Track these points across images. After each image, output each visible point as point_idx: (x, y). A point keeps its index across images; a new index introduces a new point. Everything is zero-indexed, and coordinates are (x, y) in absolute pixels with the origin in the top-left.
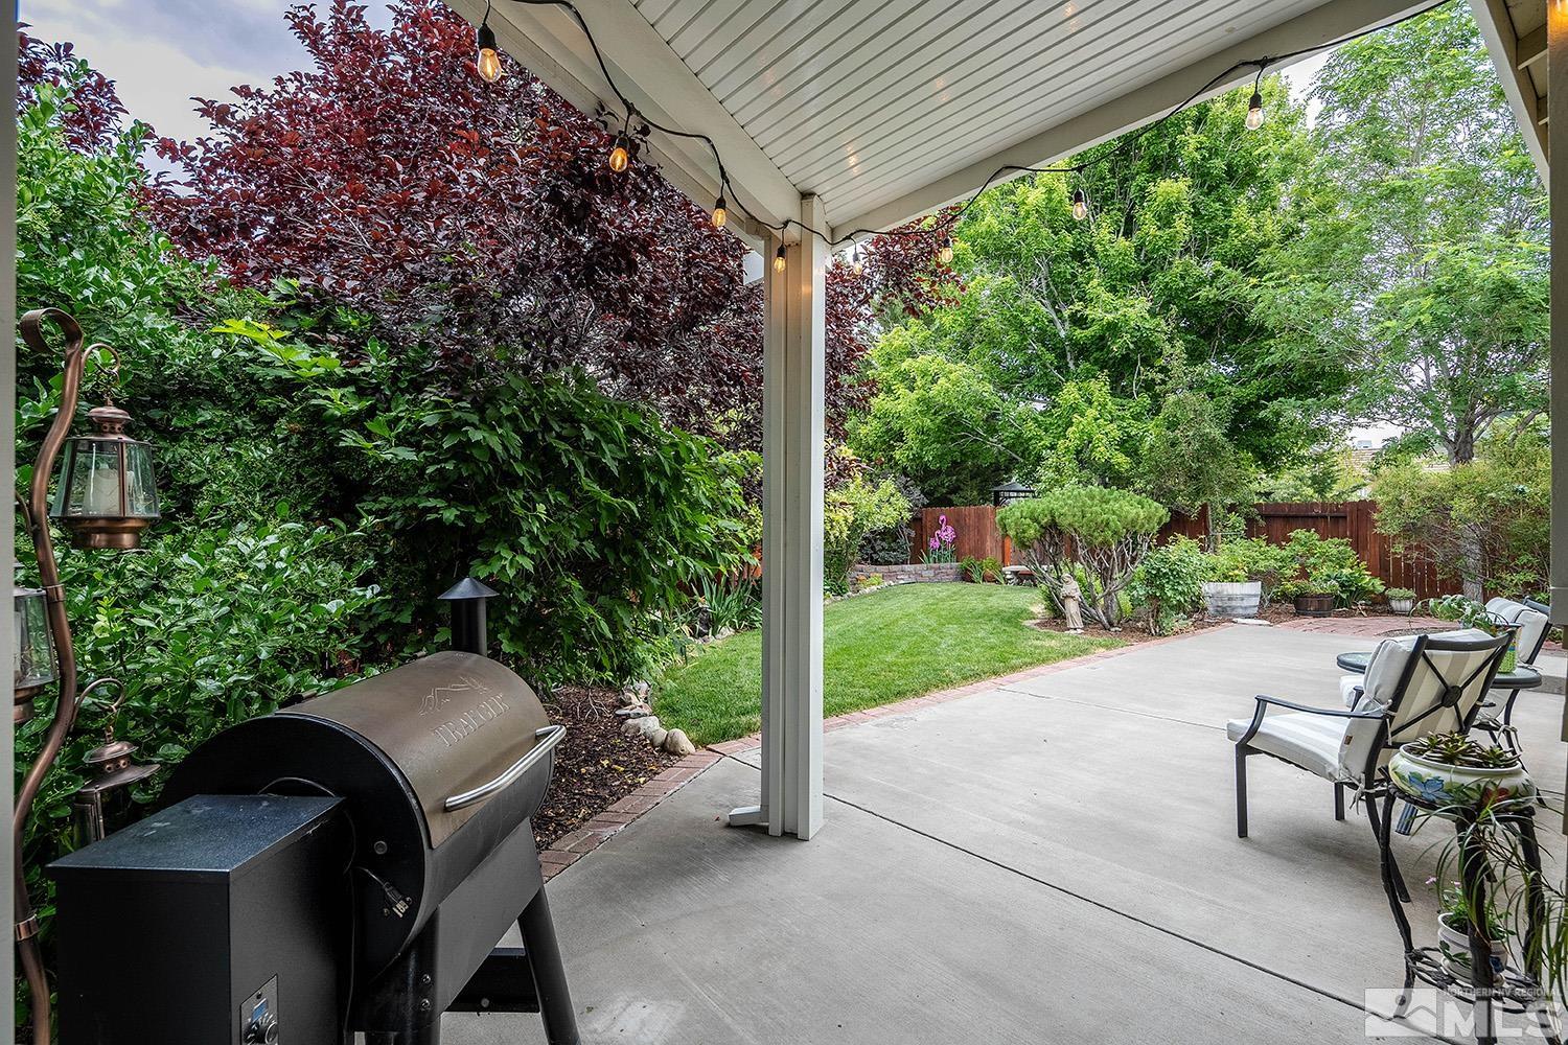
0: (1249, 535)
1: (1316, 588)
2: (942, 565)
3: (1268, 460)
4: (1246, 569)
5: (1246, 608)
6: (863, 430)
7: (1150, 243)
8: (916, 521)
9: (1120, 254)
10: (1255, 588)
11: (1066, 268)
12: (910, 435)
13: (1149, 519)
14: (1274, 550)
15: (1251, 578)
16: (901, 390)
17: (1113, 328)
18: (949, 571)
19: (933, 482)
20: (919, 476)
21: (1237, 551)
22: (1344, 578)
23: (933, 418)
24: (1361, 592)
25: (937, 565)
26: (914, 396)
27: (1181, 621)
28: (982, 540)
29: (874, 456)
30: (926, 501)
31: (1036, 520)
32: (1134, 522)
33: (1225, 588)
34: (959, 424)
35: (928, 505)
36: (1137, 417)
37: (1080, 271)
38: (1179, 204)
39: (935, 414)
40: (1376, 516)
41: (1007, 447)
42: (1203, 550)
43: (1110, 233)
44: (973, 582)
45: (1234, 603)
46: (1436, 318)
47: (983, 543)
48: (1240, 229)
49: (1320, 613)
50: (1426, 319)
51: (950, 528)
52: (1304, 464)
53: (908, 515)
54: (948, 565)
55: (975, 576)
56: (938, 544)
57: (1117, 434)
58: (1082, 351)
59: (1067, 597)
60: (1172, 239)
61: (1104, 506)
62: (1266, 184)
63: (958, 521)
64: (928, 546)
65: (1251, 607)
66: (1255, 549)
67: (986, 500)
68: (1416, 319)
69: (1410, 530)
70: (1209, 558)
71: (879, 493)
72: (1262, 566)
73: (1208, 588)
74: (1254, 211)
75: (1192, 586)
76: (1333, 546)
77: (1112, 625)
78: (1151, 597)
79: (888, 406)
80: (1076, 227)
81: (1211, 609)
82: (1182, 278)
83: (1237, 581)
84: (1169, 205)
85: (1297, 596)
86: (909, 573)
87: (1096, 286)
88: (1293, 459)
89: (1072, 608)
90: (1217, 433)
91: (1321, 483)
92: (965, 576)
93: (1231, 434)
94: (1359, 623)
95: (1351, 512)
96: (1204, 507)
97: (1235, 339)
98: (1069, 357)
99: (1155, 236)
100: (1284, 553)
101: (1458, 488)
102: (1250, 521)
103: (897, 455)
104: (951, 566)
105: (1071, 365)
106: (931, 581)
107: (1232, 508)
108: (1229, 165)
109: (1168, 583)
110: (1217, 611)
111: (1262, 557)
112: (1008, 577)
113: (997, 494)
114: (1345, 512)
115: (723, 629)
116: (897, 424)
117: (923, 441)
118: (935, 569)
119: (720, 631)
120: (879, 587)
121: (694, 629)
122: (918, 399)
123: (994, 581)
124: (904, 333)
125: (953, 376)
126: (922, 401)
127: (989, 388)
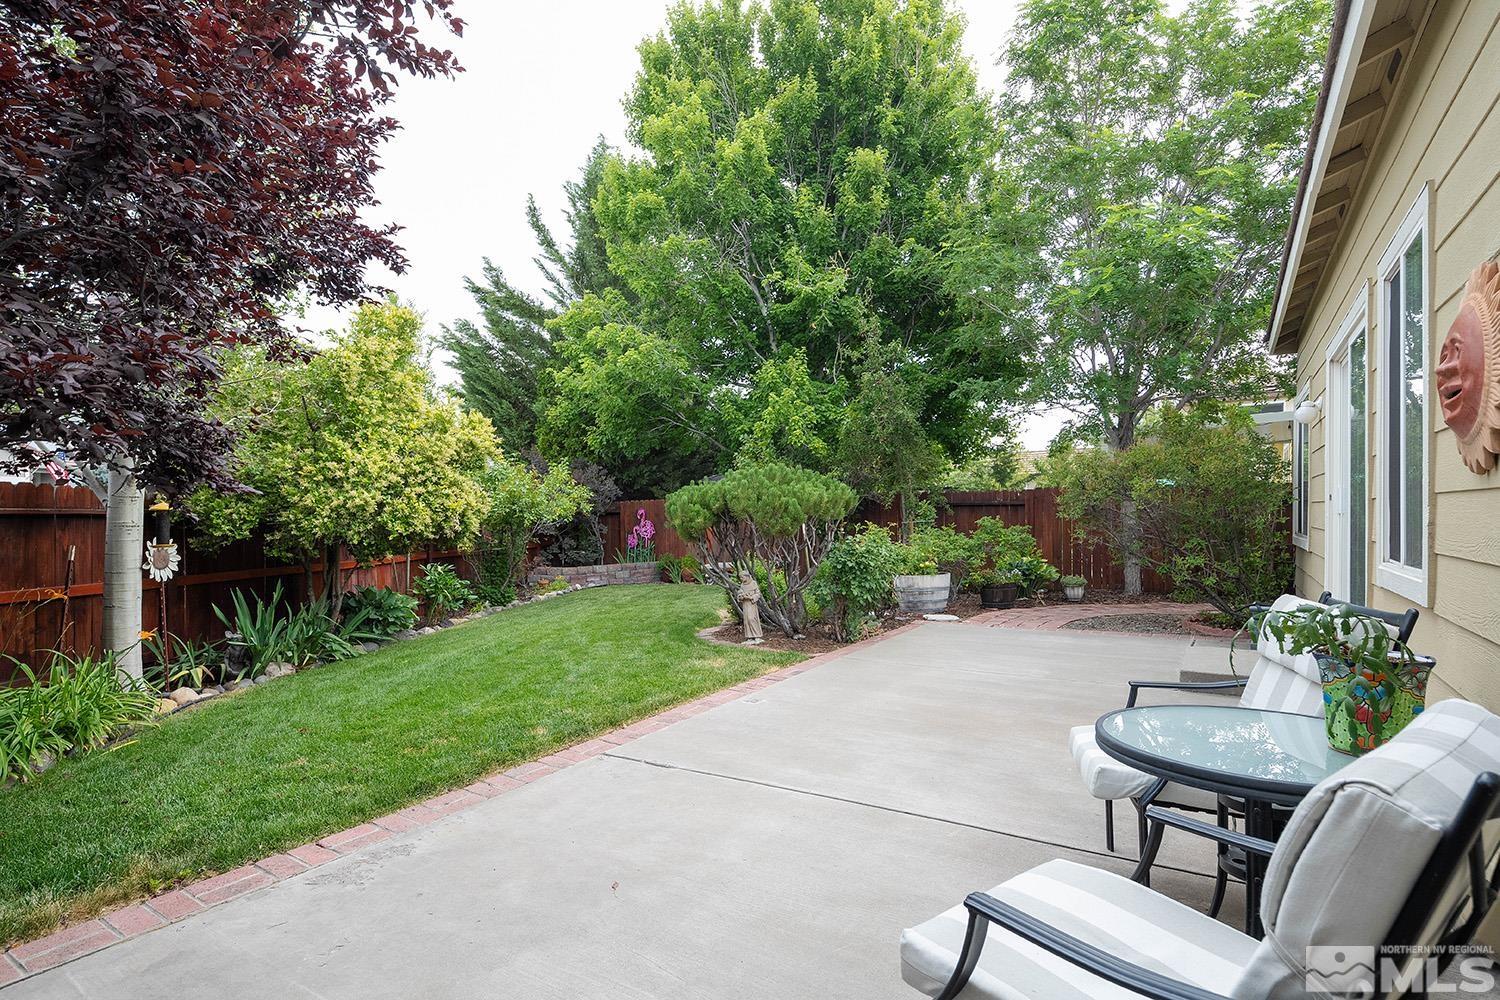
0: (939, 524)
1: (1002, 578)
2: (639, 564)
3: (955, 451)
4: (936, 559)
5: (936, 602)
6: (552, 412)
7: (849, 215)
8: (610, 516)
9: (820, 223)
10: (944, 580)
11: (767, 237)
12: (602, 419)
13: (834, 502)
14: (962, 539)
15: (941, 570)
16: (587, 363)
17: (811, 303)
18: (646, 571)
19: (633, 471)
20: (616, 464)
21: (927, 541)
22: (1025, 567)
23: (625, 397)
24: (1040, 579)
25: (633, 565)
26: (602, 371)
27: (871, 623)
29: (567, 442)
30: (621, 494)
31: (706, 506)
32: (817, 505)
33: (916, 581)
34: (658, 408)
35: (623, 498)
36: (836, 401)
37: (781, 242)
38: (876, 176)
39: (627, 393)
40: (1058, 500)
41: (709, 434)
42: (894, 539)
43: (809, 201)
44: (671, 582)
45: (925, 598)
46: (1117, 289)
48: (933, 210)
49: (1005, 604)
50: (1107, 288)
51: (649, 523)
52: (986, 454)
53: (587, 508)
54: (646, 564)
55: (673, 576)
56: (636, 541)
57: (815, 418)
58: (783, 331)
59: (745, 600)
60: (870, 212)
61: (784, 487)
62: (956, 172)
63: (657, 515)
64: (625, 543)
65: (940, 601)
66: (944, 539)
68: (1097, 289)
69: (1091, 513)
70: (901, 549)
71: (548, 480)
72: (952, 555)
73: (899, 582)
74: (946, 197)
75: (880, 581)
76: (1016, 534)
77: (796, 631)
78: (838, 597)
79: (573, 383)
80: (778, 196)
81: (902, 605)
82: (879, 255)
83: (928, 573)
84: (868, 175)
85: (984, 587)
86: (601, 575)
87: (794, 254)
88: (977, 450)
89: (751, 612)
90: (910, 416)
91: (1002, 473)
92: (664, 577)
93: (924, 419)
94: (1039, 613)
95: (1029, 500)
96: (898, 496)
97: (928, 328)
98: (772, 338)
99: (853, 208)
100: (972, 542)
101: (1136, 466)
102: (940, 509)
103: (590, 440)
104: (647, 566)
105: (774, 347)
106: (626, 583)
107: (923, 497)
108: (924, 146)
109: (854, 579)
110: (909, 607)
111: (951, 547)
112: (708, 575)
114: (1024, 500)
115: (271, 667)
116: (585, 404)
117: (618, 425)
118: (631, 569)
119: (262, 671)
120: (560, 592)
121: (217, 671)
122: (607, 374)
123: (694, 581)
124: (596, 301)
125: (642, 348)
126: (614, 378)
127: (683, 363)
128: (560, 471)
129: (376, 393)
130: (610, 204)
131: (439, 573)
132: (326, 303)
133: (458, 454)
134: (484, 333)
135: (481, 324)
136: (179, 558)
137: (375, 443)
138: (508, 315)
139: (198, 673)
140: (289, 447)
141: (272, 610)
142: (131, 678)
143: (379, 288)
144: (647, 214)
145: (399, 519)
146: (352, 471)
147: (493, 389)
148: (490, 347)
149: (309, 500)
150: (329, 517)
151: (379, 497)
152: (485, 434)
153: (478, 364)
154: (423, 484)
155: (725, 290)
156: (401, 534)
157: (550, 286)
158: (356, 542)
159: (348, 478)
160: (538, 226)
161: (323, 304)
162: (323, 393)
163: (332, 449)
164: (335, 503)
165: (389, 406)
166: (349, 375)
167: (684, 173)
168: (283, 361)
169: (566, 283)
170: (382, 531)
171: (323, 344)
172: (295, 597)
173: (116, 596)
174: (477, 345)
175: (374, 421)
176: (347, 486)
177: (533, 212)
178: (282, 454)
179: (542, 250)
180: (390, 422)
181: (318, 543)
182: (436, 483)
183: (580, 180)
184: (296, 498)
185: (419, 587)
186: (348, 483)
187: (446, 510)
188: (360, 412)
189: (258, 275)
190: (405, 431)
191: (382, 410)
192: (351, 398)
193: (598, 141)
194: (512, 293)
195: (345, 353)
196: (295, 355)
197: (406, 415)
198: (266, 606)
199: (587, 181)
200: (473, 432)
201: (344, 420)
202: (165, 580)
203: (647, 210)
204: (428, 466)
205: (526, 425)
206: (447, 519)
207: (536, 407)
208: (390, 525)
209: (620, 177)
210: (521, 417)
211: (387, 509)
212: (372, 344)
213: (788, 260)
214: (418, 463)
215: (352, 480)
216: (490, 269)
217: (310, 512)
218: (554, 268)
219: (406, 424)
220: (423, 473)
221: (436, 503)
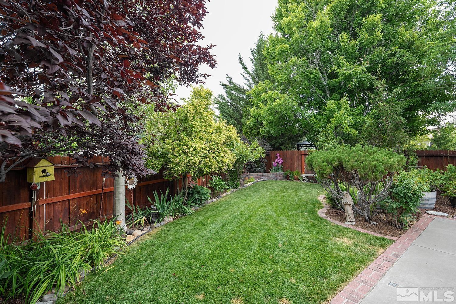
2: (278, 173)
5: (430, 205)
6: (248, 122)
7: (365, 42)
8: (268, 156)
9: (352, 47)
10: (434, 194)
12: (265, 123)
16: (261, 105)
17: (349, 78)
18: (281, 175)
19: (274, 141)
20: (269, 139)
23: (274, 116)
25: (276, 173)
26: (266, 108)
28: (293, 163)
29: (252, 131)
30: (271, 149)
34: (284, 119)
35: (272, 150)
38: (377, 25)
39: (275, 115)
41: (302, 128)
44: (290, 180)
45: (425, 202)
47: (294, 164)
51: (280, 158)
53: (264, 155)
54: (280, 173)
55: (290, 178)
56: (276, 165)
58: (333, 90)
59: (346, 204)
63: (284, 156)
64: (272, 165)
65: (433, 204)
67: (294, 148)
71: (251, 146)
77: (369, 219)
79: (256, 112)
82: (378, 56)
84: (373, 25)
86: (265, 176)
87: (342, 59)
89: (348, 210)
92: (287, 177)
98: (327, 93)
99: (367, 39)
103: (261, 131)
104: (281, 173)
105: (328, 95)
106: (273, 179)
112: (304, 178)
113: (298, 145)
115: (166, 218)
116: (260, 119)
117: (270, 125)
118: (275, 174)
119: (163, 220)
120: (253, 183)
121: (149, 220)
122: (268, 109)
123: (298, 180)
124: (263, 84)
125: (282, 99)
126: (270, 110)
127: (296, 104)
128: (255, 143)
129: (199, 120)
130: (269, 50)
131: (217, 179)
132: (183, 84)
133: (226, 140)
134: (226, 98)
135: (225, 95)
136: (137, 180)
137: (198, 138)
138: (233, 92)
139: (143, 220)
140: (171, 141)
141: (165, 199)
142: (120, 227)
143: (205, 74)
144: (283, 52)
145: (207, 166)
146: (191, 149)
147: (229, 115)
148: (228, 102)
149: (177, 160)
150: (184, 166)
151: (201, 159)
152: (233, 132)
153: (225, 108)
154: (215, 153)
155: (312, 76)
156: (207, 172)
157: (246, 82)
158: (192, 175)
159: (190, 152)
160: (242, 63)
161: (182, 85)
162: (182, 121)
163: (185, 141)
164: (185, 162)
165: (203, 124)
166: (190, 114)
167: (297, 35)
168: (162, 111)
169: (251, 81)
170: (201, 171)
171: (182, 103)
172: (173, 192)
173: (117, 195)
174: (224, 102)
175: (198, 130)
176: (190, 155)
177: (240, 59)
178: (168, 144)
179: (243, 70)
180: (203, 130)
181: (180, 175)
182: (219, 152)
183: (255, 47)
184: (173, 159)
185: (211, 184)
186: (190, 153)
187: (222, 162)
188: (193, 127)
189: (153, 70)
190: (208, 133)
191: (201, 126)
192: (191, 122)
193: (260, 34)
194: (235, 84)
195: (189, 106)
196: (168, 108)
197: (208, 127)
198: (164, 196)
199: (257, 47)
200: (230, 132)
201: (188, 130)
202: (132, 189)
203: (282, 51)
204: (216, 146)
205: (239, 126)
206: (223, 166)
207: (242, 120)
208: (204, 169)
209: (273, 41)
210: (238, 124)
211: (203, 162)
212: (198, 102)
213: (340, 61)
214: (213, 145)
215: (191, 152)
216: (228, 78)
217: (177, 164)
218: (247, 76)
219: (208, 131)
220: (214, 149)
221: (219, 159)
